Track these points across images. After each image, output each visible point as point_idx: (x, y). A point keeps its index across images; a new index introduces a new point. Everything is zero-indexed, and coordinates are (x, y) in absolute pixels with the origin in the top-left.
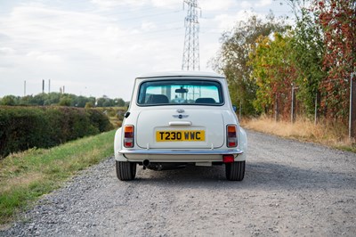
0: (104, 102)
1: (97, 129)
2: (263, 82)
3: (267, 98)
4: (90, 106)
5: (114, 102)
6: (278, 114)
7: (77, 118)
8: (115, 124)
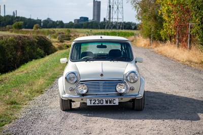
0: (49, 24)
2: (169, 16)
3: (171, 29)
4: (37, 28)
5: (56, 24)
6: (179, 42)
7: (27, 44)
8: (56, 46)
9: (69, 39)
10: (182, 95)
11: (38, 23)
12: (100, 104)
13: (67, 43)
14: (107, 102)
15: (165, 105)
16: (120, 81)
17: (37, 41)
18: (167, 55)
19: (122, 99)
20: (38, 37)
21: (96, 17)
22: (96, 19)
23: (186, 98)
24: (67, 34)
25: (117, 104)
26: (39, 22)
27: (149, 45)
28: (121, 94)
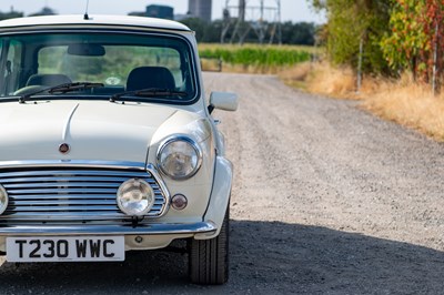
3: (415, 33)
6: (438, 75)
10: (395, 236)
12: (56, 259)
14: (81, 250)
15: (316, 268)
16: (135, 173)
18: (400, 116)
19: (139, 239)
22: (197, 13)
23: (406, 247)
27: (349, 90)
28: (135, 222)
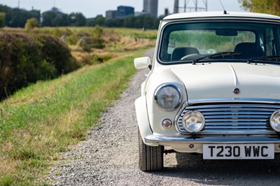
0: (54, 18)
1: (53, 69)
4: (33, 26)
5: (70, 19)
7: (24, 50)
8: (79, 59)
9: (101, 47)
11: (35, 17)
12: (232, 157)
13: (98, 54)
14: (248, 152)
17: (42, 45)
20: (44, 37)
21: (149, 6)
22: (149, 11)
24: (95, 36)
25: (271, 156)
26: (35, 14)
